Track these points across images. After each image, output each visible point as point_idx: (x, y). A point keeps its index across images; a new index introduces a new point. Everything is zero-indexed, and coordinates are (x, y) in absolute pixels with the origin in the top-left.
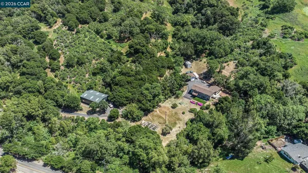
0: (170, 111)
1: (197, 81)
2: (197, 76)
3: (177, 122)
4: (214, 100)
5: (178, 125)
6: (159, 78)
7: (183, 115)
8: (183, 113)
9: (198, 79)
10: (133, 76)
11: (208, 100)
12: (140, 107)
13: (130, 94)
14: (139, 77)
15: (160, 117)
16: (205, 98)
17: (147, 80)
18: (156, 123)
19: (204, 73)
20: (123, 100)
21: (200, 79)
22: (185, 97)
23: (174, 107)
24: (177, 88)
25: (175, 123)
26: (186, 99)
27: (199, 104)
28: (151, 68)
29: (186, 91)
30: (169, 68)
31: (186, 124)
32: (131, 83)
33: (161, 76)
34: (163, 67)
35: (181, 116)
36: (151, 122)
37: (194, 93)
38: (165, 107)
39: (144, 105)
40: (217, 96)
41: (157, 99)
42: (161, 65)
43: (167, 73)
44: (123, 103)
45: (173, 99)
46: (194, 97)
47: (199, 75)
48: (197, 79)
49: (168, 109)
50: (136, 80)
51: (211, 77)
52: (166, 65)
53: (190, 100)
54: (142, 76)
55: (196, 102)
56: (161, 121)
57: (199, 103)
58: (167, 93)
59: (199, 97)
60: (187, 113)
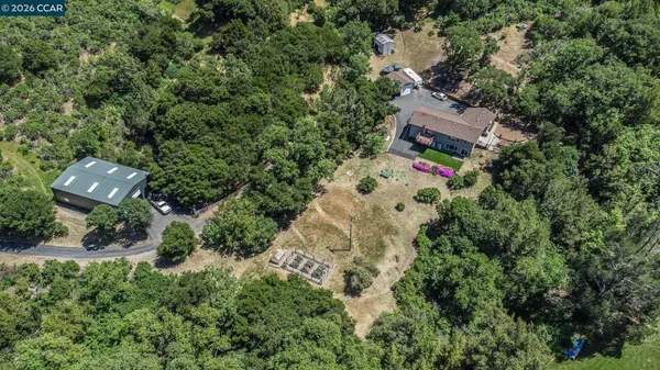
0: (355, 205)
1: (420, 96)
2: (418, 79)
3: (386, 239)
4: (484, 153)
5: (390, 253)
6: (306, 97)
7: (401, 215)
8: (399, 208)
9: (422, 90)
10: (222, 100)
11: (464, 154)
12: (262, 207)
13: (222, 164)
14: (243, 100)
15: (329, 229)
16: (454, 148)
17: (270, 109)
18: (319, 254)
19: (437, 69)
20: (203, 188)
21: (426, 86)
22: (392, 151)
23: (366, 188)
24: (368, 125)
25: (382, 246)
26: (398, 158)
27: (441, 173)
28: (277, 68)
29: (394, 132)
30: (331, 60)
31: (416, 243)
32: (219, 125)
33: (309, 90)
34: (313, 60)
35: (395, 219)
36: (303, 247)
37: (421, 139)
38: (338, 192)
39: (273, 198)
40: (491, 140)
41: (312, 170)
42: (306, 56)
43: (328, 78)
44: (202, 197)
45: (356, 160)
46: (420, 148)
47: (420, 74)
48: (416, 88)
49: (351, 197)
50: (235, 112)
51: (460, 79)
52: (323, 53)
53: (411, 162)
54: (254, 97)
55: (432, 164)
56: (335, 241)
57: (441, 167)
58: (338, 146)
59: (436, 149)
60: (411, 206)
